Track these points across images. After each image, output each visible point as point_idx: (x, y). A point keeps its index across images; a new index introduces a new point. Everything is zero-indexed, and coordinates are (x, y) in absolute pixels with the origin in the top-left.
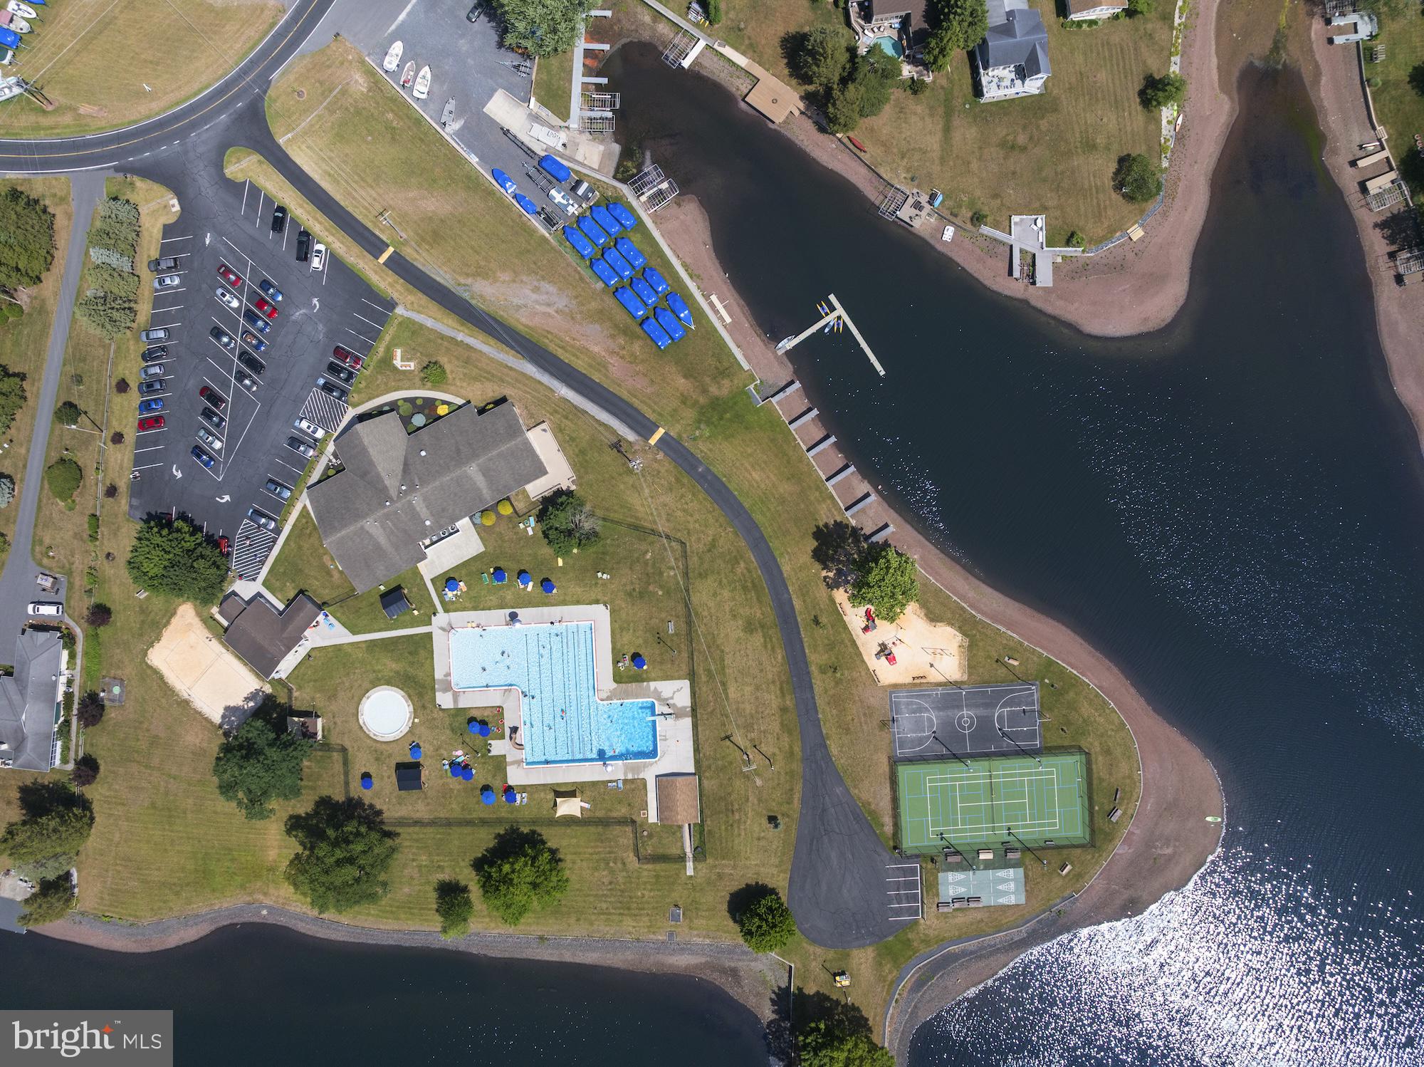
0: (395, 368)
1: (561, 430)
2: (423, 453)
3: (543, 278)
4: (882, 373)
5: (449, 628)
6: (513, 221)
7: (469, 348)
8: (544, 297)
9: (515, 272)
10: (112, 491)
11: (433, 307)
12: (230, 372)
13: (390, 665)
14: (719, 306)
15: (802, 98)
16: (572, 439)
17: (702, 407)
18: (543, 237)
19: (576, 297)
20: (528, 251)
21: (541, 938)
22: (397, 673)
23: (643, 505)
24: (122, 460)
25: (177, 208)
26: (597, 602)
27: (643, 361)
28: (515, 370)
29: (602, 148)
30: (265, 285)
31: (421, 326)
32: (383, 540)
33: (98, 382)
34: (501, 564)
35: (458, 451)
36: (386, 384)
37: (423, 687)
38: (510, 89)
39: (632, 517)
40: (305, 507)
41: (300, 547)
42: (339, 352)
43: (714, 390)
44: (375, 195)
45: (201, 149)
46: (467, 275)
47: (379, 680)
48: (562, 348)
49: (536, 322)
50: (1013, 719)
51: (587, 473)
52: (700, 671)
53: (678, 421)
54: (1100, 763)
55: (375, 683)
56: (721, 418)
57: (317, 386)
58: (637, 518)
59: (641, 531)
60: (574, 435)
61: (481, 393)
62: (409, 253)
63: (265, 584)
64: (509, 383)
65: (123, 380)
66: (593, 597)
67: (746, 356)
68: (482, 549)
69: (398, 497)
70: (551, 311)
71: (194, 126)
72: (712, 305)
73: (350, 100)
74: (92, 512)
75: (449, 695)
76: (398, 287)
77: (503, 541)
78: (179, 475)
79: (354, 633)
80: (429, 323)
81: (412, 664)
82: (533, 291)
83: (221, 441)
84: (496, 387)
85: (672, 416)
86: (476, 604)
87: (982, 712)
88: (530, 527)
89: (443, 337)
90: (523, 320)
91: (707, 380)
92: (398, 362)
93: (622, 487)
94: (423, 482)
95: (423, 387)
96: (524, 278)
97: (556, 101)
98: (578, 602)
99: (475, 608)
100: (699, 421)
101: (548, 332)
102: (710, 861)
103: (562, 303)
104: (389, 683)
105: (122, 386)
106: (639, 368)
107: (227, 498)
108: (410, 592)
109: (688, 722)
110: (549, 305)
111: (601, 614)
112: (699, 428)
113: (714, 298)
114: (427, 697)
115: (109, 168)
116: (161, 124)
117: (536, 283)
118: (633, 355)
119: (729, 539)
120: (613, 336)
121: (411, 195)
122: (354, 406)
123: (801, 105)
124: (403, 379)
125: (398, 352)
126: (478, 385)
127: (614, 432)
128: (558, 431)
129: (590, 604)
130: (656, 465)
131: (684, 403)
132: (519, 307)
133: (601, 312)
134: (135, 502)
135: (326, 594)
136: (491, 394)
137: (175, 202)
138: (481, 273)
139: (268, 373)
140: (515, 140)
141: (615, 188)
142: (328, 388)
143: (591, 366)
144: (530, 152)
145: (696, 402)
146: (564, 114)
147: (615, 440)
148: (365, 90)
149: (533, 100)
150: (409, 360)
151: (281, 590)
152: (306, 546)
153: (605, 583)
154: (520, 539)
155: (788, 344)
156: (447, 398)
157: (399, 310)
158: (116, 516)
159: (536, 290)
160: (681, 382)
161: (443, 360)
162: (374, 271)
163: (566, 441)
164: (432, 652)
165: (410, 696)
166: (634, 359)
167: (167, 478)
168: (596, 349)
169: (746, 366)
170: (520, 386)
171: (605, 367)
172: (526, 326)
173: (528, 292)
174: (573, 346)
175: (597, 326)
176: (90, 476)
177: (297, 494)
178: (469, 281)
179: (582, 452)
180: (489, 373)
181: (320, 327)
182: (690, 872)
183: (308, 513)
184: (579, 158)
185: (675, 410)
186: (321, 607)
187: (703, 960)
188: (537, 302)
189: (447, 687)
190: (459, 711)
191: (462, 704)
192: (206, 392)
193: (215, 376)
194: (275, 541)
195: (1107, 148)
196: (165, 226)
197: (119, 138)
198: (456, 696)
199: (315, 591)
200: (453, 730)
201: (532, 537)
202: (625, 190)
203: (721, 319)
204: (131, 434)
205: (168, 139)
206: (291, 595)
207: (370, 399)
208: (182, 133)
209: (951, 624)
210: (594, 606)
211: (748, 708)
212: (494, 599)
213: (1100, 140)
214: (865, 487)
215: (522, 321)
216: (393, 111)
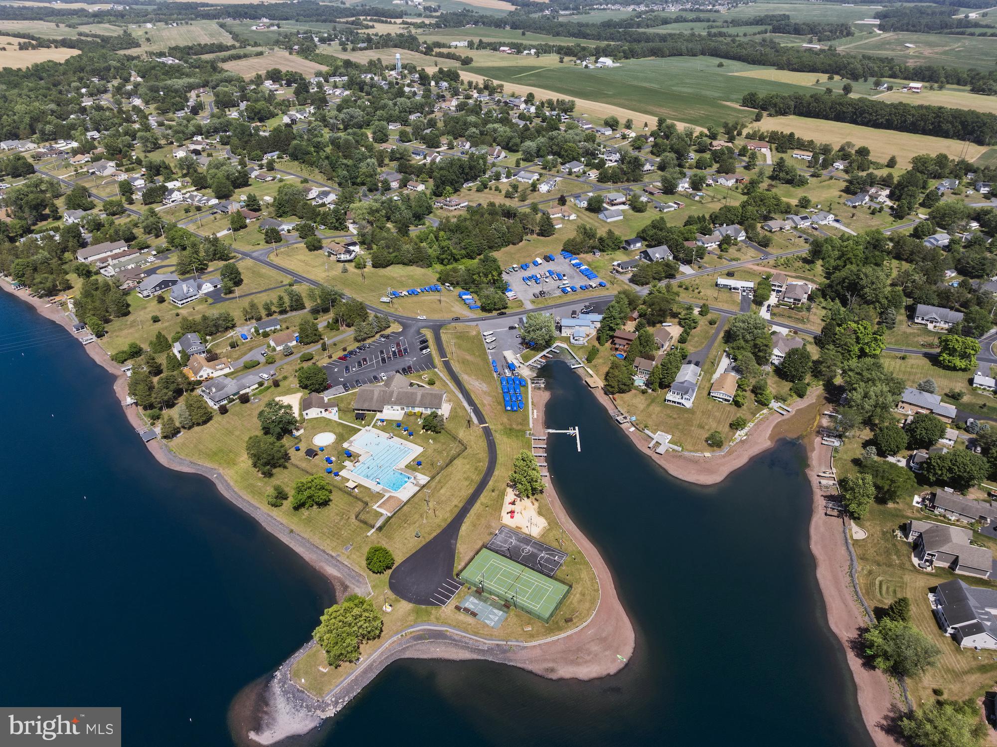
0: (421, 378)
1: (454, 408)
3: (485, 383)
4: (579, 450)
7: (447, 384)
8: (481, 386)
9: (478, 378)
11: (446, 373)
12: (375, 360)
13: (340, 430)
17: (506, 427)
18: (494, 376)
19: (491, 391)
20: (486, 376)
21: (292, 531)
22: (339, 433)
23: (463, 435)
24: (326, 362)
25: (400, 331)
26: (422, 446)
27: (498, 411)
28: (455, 394)
29: (531, 372)
30: (405, 350)
31: (439, 375)
32: (375, 397)
34: (402, 425)
36: (415, 379)
37: (344, 439)
38: (515, 351)
42: (409, 368)
43: (514, 426)
44: (456, 349)
45: (419, 325)
47: (332, 431)
48: (475, 396)
49: (473, 389)
50: (547, 560)
51: (453, 419)
52: (438, 478)
53: (495, 426)
54: (575, 597)
55: (330, 431)
56: (511, 433)
59: (455, 439)
60: (457, 410)
62: (452, 363)
67: (533, 426)
68: (400, 420)
70: (480, 389)
71: (421, 322)
72: (533, 412)
73: (467, 334)
76: (441, 366)
77: (409, 421)
78: (336, 370)
79: (339, 419)
80: (442, 376)
81: (346, 433)
82: (479, 383)
83: (356, 369)
85: (494, 424)
86: (384, 430)
87: (535, 551)
88: (421, 422)
89: (442, 379)
90: (470, 387)
91: (515, 424)
92: (423, 377)
93: (461, 429)
96: (479, 381)
98: (416, 444)
99: (382, 430)
100: (502, 429)
101: (474, 392)
102: (380, 535)
103: (485, 390)
105: (345, 350)
106: (495, 411)
107: (342, 379)
108: (368, 418)
109: (417, 488)
111: (420, 450)
112: (501, 431)
114: (342, 441)
116: (414, 319)
117: (482, 383)
118: (496, 408)
119: (484, 455)
120: (493, 402)
121: (466, 354)
123: (603, 386)
125: (426, 376)
127: (472, 418)
130: (477, 430)
131: (502, 424)
132: (470, 384)
133: (495, 396)
135: (343, 408)
137: (401, 329)
138: (468, 374)
140: (505, 358)
141: (527, 380)
143: (479, 403)
144: (508, 363)
145: (506, 425)
146: (526, 361)
147: (470, 420)
148: (474, 334)
149: (520, 355)
150: (427, 378)
153: (430, 444)
154: (415, 423)
155: (551, 431)
156: (428, 388)
157: (436, 370)
160: (505, 421)
161: (437, 383)
162: (437, 360)
163: (454, 412)
164: (356, 433)
165: (336, 439)
167: (332, 369)
168: (485, 402)
169: (531, 425)
171: (484, 406)
173: (477, 383)
174: (479, 398)
175: (491, 398)
176: (313, 361)
178: (462, 373)
179: (457, 414)
181: (411, 363)
182: (369, 534)
184: (522, 370)
187: (339, 575)
188: (478, 386)
190: (347, 450)
191: (351, 449)
192: (364, 360)
193: (371, 358)
195: (708, 430)
196: (393, 331)
197: (401, 316)
198: (350, 446)
200: (339, 452)
201: (419, 423)
202: (529, 382)
203: (533, 416)
204: (335, 358)
205: (413, 321)
208: (417, 322)
209: (546, 519)
210: (420, 447)
211: (443, 498)
212: (390, 431)
213: (707, 427)
214: (548, 474)
215: (467, 387)
216: (477, 340)
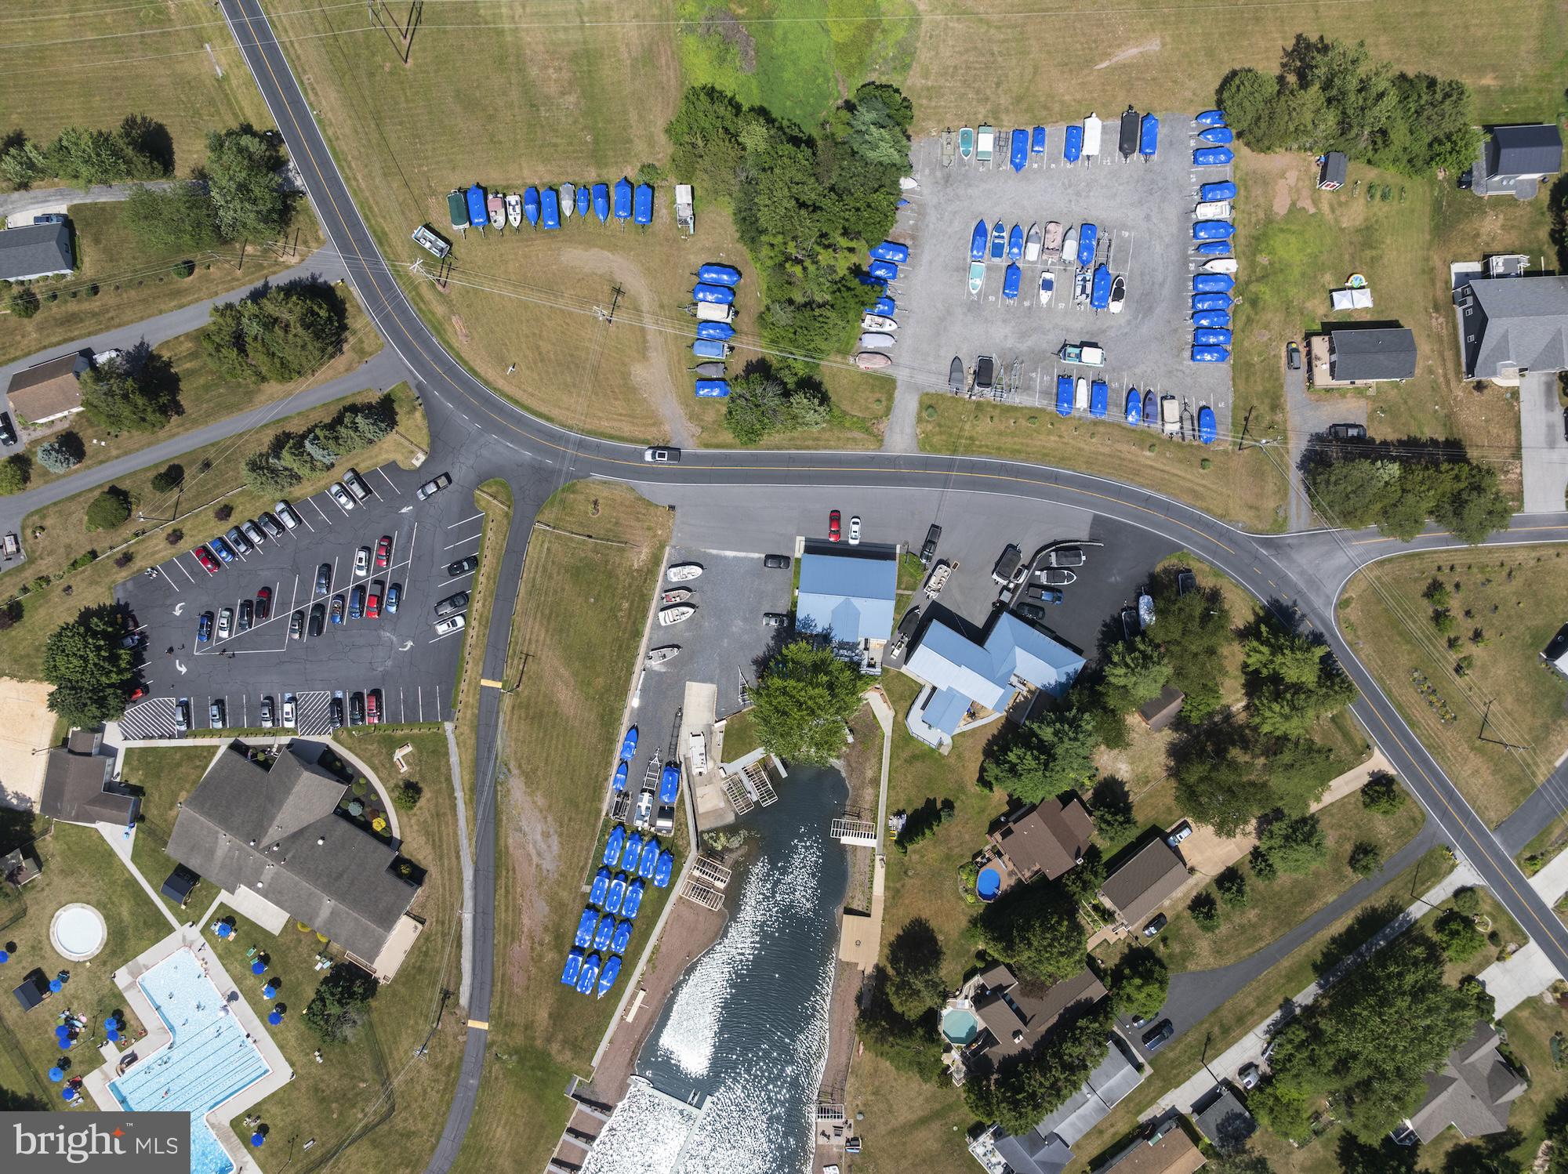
0: (391, 754)
1: (427, 939)
2: (320, 842)
3: (561, 835)
5: (188, 944)
6: (597, 775)
7: (454, 808)
8: (544, 847)
9: (550, 807)
10: (126, 559)
11: (471, 755)
12: (298, 603)
13: (125, 911)
14: (638, 1002)
15: (877, 967)
16: (426, 954)
17: (532, 1047)
18: (599, 811)
19: (562, 875)
20: (577, 806)
22: (121, 921)
23: (406, 1052)
24: (160, 551)
25: (418, 464)
26: (292, 1065)
27: (542, 970)
28: (459, 862)
29: (722, 805)
30: (397, 587)
31: (447, 754)
33: (216, 486)
34: (274, 958)
35: (340, 876)
36: (373, 756)
37: (123, 952)
38: (721, 695)
39: (390, 1048)
40: (217, 747)
41: (179, 765)
42: (376, 693)
43: (555, 1048)
44: (541, 638)
45: (485, 452)
46: (520, 767)
47: (105, 907)
48: (507, 892)
49: (516, 854)
51: (404, 984)
53: (504, 1034)
55: (100, 906)
56: (533, 1068)
57: (333, 693)
58: (391, 1053)
59: (380, 1064)
60: (431, 953)
61: (416, 848)
62: (507, 703)
63: (129, 752)
64: (442, 865)
65: (232, 509)
66: (294, 1059)
67: (605, 1054)
68: (276, 933)
69: (264, 849)
70: (535, 859)
71: (503, 432)
72: (634, 996)
73: (617, 559)
74: (98, 550)
75: (130, 979)
76: (469, 712)
77: (296, 948)
78: (178, 612)
79: (133, 859)
80: (454, 759)
81: (137, 929)
82: (543, 833)
83: (230, 634)
84: (430, 857)
85: (506, 1026)
86: (225, 956)
88: (323, 966)
89: (449, 780)
90: (510, 841)
91: (560, 1037)
92: (399, 754)
93: (412, 1022)
94: (291, 865)
95: (390, 791)
96: (549, 819)
97: (735, 744)
98: (281, 1047)
99: (220, 957)
100: (517, 1052)
101: (514, 869)
103: (548, 864)
104: (107, 918)
105: (225, 512)
106: (534, 971)
107: (183, 670)
108: (200, 890)
110: (539, 854)
111: (282, 1074)
112: (510, 1055)
113: (642, 994)
114: (115, 960)
115: (415, 378)
116: (487, 400)
117: (552, 831)
118: (541, 957)
120: (546, 929)
121: (562, 671)
122: (336, 738)
123: (869, 970)
124: (385, 767)
125: (408, 749)
126: (422, 840)
127: (459, 983)
128: (425, 939)
129: (287, 1060)
130: (450, 1039)
131: (526, 1028)
132: (520, 830)
133: (562, 905)
134: (130, 586)
135: (152, 813)
136: (420, 857)
137: (422, 457)
138: (529, 778)
139: (317, 640)
140: (677, 727)
141: (689, 844)
142: (337, 703)
143: (506, 926)
144: (673, 747)
145: (534, 1039)
146: (729, 755)
147: (451, 990)
148: (636, 566)
149: (724, 722)
150: (407, 763)
151: (132, 769)
152: (183, 769)
153: (313, 1062)
154: (306, 961)
156: (393, 820)
157: (449, 726)
158: (107, 576)
159: (546, 835)
160: (543, 1015)
161: (427, 794)
162: (470, 682)
163: (421, 952)
164: (158, 941)
165: (106, 944)
166: (537, 960)
167: (168, 602)
168: (526, 921)
169: (595, 1062)
170: (447, 876)
171: (513, 940)
172: (507, 847)
173: (539, 828)
174: (514, 899)
175: (547, 909)
176: (128, 530)
177: (225, 733)
178: (515, 771)
179: (420, 970)
180: (440, 840)
181: (389, 663)
183: (214, 754)
184: (699, 791)
185: (513, 1024)
186: (138, 818)
188: (535, 843)
189: (135, 974)
190: (120, 997)
191: (127, 995)
192: (267, 592)
193: (286, 591)
194: (171, 737)
196: (394, 462)
197: (451, 370)
198: (132, 985)
199: (148, 801)
200: (100, 1001)
201: (315, 972)
202: (693, 854)
203: (627, 1011)
204: (187, 545)
205: (476, 415)
206: (133, 781)
207: (350, 749)
208: (490, 426)
210: (287, 1064)
212: (238, 968)
216: (632, 604)
